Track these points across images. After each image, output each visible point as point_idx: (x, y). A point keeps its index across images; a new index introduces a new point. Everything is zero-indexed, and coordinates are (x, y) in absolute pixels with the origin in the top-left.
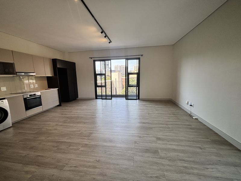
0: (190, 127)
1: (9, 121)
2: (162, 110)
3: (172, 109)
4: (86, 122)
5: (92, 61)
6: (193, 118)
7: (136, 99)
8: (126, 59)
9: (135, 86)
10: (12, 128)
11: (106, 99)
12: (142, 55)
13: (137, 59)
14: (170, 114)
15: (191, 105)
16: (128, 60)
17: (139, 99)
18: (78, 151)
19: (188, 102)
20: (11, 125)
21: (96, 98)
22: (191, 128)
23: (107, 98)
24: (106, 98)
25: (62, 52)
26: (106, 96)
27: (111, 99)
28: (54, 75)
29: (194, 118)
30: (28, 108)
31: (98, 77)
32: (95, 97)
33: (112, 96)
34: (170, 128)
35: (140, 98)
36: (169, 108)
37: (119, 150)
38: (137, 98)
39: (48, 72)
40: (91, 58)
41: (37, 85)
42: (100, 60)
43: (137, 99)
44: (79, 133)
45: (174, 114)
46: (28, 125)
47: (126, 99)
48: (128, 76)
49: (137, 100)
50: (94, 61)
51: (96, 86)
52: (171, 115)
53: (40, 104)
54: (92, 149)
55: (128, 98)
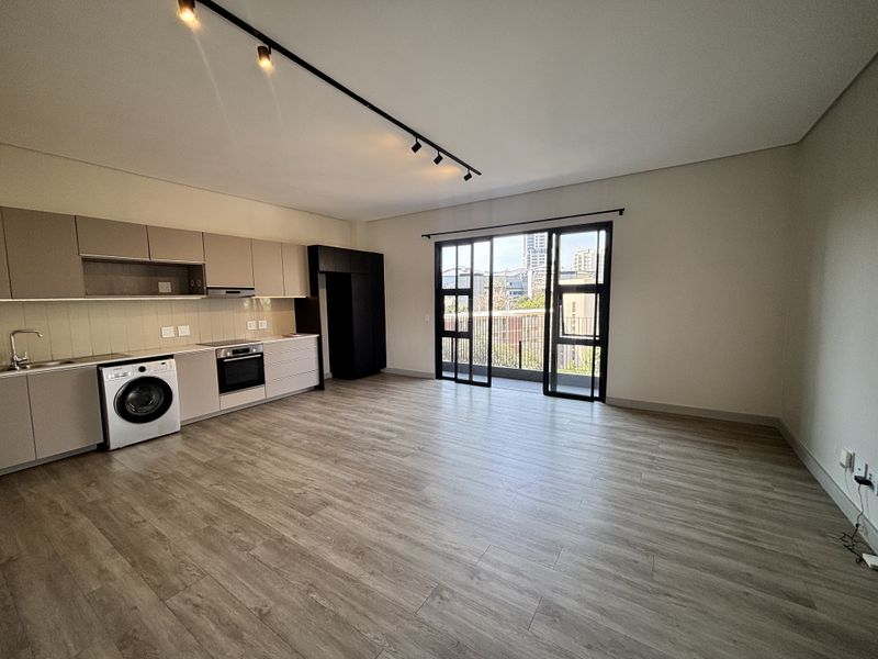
0: (799, 609)
1: (174, 416)
2: (680, 470)
3: (749, 477)
4: (345, 460)
5: (431, 244)
6: (862, 560)
7: (591, 399)
8: (551, 231)
9: (585, 343)
10: (179, 437)
11: (470, 382)
12: (621, 212)
13: (597, 227)
14: (715, 503)
15: (862, 481)
16: (558, 235)
17: (602, 398)
18: (243, 557)
19: (851, 459)
20: (179, 429)
21: (439, 376)
22: (797, 623)
23: (474, 379)
25: (348, 222)
26: (471, 369)
27: (488, 385)
28: (309, 296)
29: (870, 560)
30: (225, 387)
31: (449, 301)
32: (433, 371)
33: (491, 372)
34: (656, 578)
35: (607, 395)
36: (737, 465)
37: (355, 599)
38: (596, 394)
39: (295, 286)
40: (429, 236)
41: (265, 322)
42: (457, 243)
43: (597, 399)
44: (297, 491)
45: (740, 509)
46: (231, 430)
47: (546, 393)
48: (558, 301)
49: (596, 404)
50: (439, 246)
51: (440, 331)
52: (716, 510)
53: (260, 380)
54: (283, 563)
55: (554, 386)
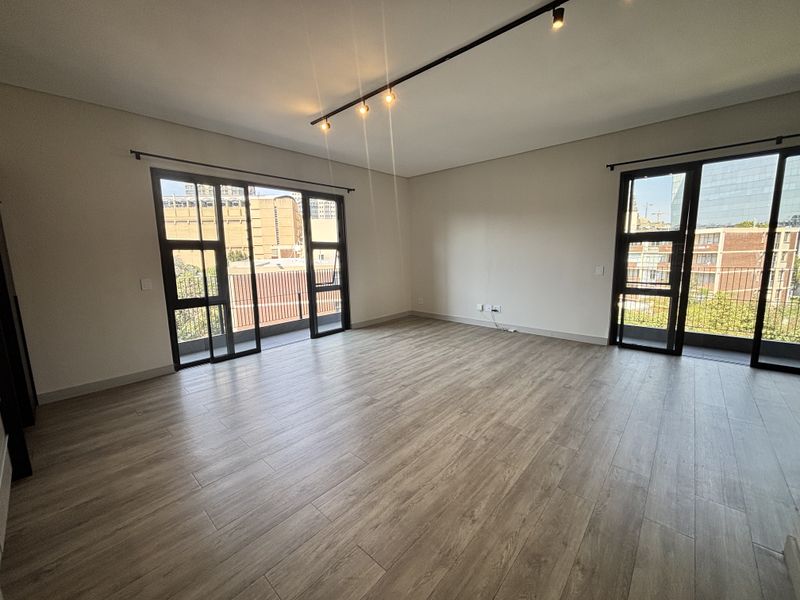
11: (232, 356)
12: (349, 190)
17: (348, 326)
21: (178, 366)
23: (238, 349)
24: (231, 348)
26: (231, 338)
27: (258, 351)
32: (169, 362)
35: (352, 322)
38: (345, 325)
40: (138, 155)
43: (345, 328)
47: (313, 336)
55: (318, 329)
